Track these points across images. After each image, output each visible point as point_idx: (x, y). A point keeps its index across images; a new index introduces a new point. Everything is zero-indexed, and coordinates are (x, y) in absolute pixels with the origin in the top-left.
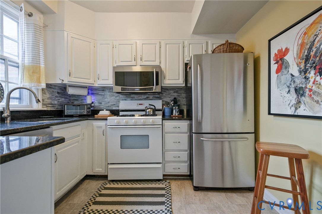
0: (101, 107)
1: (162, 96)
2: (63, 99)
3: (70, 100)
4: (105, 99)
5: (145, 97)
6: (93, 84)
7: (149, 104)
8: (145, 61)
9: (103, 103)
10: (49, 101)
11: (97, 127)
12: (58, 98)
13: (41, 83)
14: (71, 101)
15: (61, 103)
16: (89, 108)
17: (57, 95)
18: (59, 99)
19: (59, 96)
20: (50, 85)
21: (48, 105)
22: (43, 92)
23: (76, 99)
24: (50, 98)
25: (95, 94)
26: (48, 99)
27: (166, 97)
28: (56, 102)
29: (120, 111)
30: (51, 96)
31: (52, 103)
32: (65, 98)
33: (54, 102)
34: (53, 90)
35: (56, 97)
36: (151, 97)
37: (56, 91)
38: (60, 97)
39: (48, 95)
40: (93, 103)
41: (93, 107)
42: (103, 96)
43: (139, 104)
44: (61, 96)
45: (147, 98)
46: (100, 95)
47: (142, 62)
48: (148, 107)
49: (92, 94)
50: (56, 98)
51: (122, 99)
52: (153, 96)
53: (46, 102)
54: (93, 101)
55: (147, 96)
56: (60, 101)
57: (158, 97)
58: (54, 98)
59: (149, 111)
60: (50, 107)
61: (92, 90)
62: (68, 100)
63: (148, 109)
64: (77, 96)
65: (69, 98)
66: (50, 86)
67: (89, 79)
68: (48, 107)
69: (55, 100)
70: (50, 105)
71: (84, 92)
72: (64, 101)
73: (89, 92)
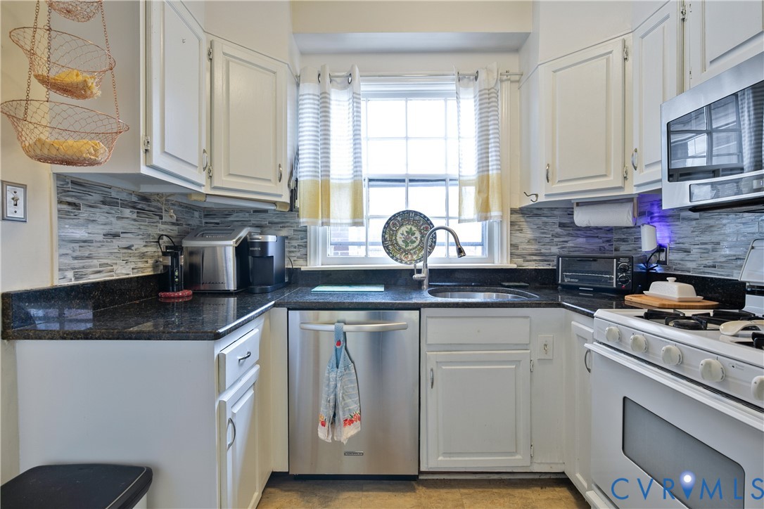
0: (691, 265)
2: (581, 240)
3: (608, 241)
4: (702, 232)
6: (621, 188)
10: (533, 248)
12: (561, 239)
13: (490, 212)
14: (614, 243)
15: (571, 250)
16: (624, 270)
17: (559, 230)
18: (566, 242)
19: (565, 233)
20: (538, 209)
21: (529, 258)
22: (516, 227)
23: (623, 237)
24: (537, 240)
25: (670, 219)
26: (529, 242)
28: (555, 250)
29: (749, 293)
30: (538, 235)
31: (543, 251)
32: (587, 237)
33: (550, 249)
34: (545, 219)
35: (558, 236)
37: (557, 220)
38: (569, 235)
39: (528, 233)
40: (661, 249)
41: (664, 263)
42: (694, 222)
44: (571, 232)
46: (684, 219)
50: (556, 239)
53: (523, 249)
56: (570, 244)
58: (548, 240)
60: (535, 260)
62: (601, 241)
64: (625, 230)
66: (535, 212)
67: (605, 176)
68: (528, 261)
69: (551, 243)
70: (534, 258)
71: (622, 217)
72: (587, 246)
73: (653, 213)
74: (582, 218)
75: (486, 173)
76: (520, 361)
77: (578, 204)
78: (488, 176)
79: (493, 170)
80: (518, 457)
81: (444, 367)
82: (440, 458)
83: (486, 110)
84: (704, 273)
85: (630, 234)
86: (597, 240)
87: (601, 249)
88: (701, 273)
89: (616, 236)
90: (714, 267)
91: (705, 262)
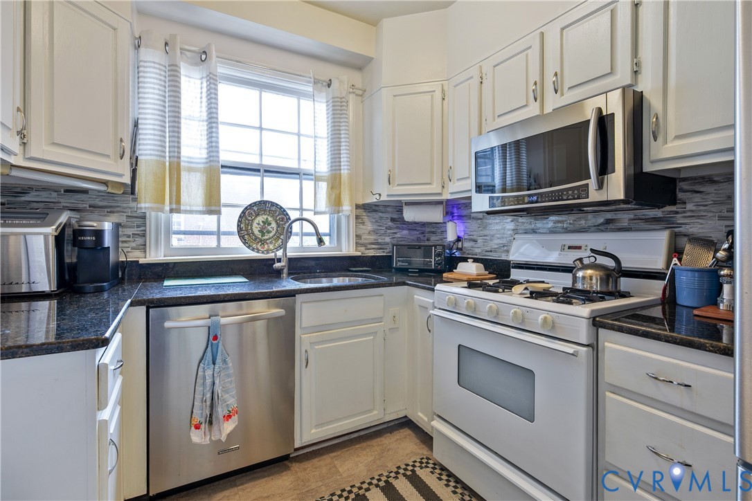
0: (477, 251)
1: (677, 213)
2: (405, 232)
3: (423, 233)
4: (484, 228)
5: (601, 220)
6: (440, 194)
7: (592, 250)
8: (569, 88)
9: (480, 240)
10: (372, 238)
11: (420, 306)
12: (392, 231)
13: (342, 206)
14: (426, 235)
15: (399, 240)
17: (390, 224)
18: (396, 233)
19: (395, 226)
20: (376, 205)
21: (369, 246)
22: (360, 221)
23: (431, 230)
24: (375, 232)
25: (464, 218)
26: (369, 233)
27: (699, 217)
28: (388, 240)
29: (513, 268)
30: (376, 227)
31: (380, 241)
32: (409, 230)
33: (384, 239)
34: (380, 214)
35: (389, 228)
36: (626, 220)
37: (389, 216)
38: (397, 228)
39: (369, 226)
40: (459, 239)
41: (461, 249)
42: (479, 221)
43: (570, 248)
44: (399, 226)
45: (608, 222)
46: (473, 218)
47: (562, 94)
48: (586, 261)
49: (460, 217)
50: (389, 231)
51: (522, 227)
52: (632, 216)
53: (365, 239)
54: (461, 234)
55: (609, 216)
56: (398, 235)
57: (656, 220)
58: (383, 232)
59: (584, 278)
60: (374, 248)
61: (460, 206)
62: (418, 233)
63: (585, 267)
65: (419, 229)
66: (374, 208)
67: (430, 184)
68: (368, 249)
69: (385, 234)
70: (374, 246)
71: (436, 215)
72: (409, 237)
73: (453, 213)
74: (409, 215)
75: (338, 172)
76: (376, 332)
77: (407, 204)
78: (340, 174)
79: (344, 169)
80: (375, 412)
81: (316, 347)
82: (312, 432)
83: (339, 116)
84: (486, 256)
85: (438, 228)
86: (416, 232)
87: (418, 239)
88: (484, 256)
89: (428, 230)
90: (491, 251)
91: (486, 248)
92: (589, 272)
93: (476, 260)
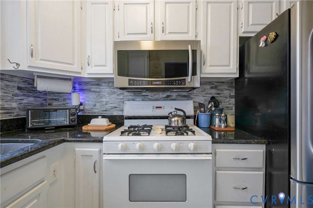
0: (95, 111)
1: (191, 94)
2: (31, 99)
3: (45, 100)
4: (101, 97)
5: (165, 96)
6: (80, 73)
7: (176, 109)
8: (169, 33)
9: (98, 104)
11: (82, 156)
12: (19, 98)
14: (48, 101)
15: (25, 105)
16: (74, 115)
17: (17, 92)
18: (23, 100)
19: (21, 94)
23: (55, 98)
25: (85, 91)
27: (198, 96)
28: (14, 105)
29: (126, 119)
30: (2, 94)
31: (6, 106)
32: (34, 97)
33: (11, 105)
34: (7, 83)
35: (16, 95)
36: (175, 96)
37: (16, 85)
38: (24, 95)
40: (81, 104)
41: (83, 110)
42: (97, 93)
43: (156, 107)
44: (25, 93)
45: (168, 96)
46: (92, 91)
47: (165, 35)
48: (173, 114)
49: (82, 90)
50: (16, 98)
51: (127, 98)
52: (177, 94)
54: (82, 101)
55: (168, 94)
56: (25, 101)
57: (185, 96)
58: (9, 98)
59: (175, 121)
61: (81, 83)
62: (42, 99)
63: (174, 116)
64: (57, 94)
65: (43, 97)
67: (72, 64)
69: (11, 100)
71: (67, 87)
72: (35, 103)
73: (75, 87)
76: (39, 194)
77: (39, 77)
84: (102, 113)
86: (39, 99)
87: (42, 105)
89: (49, 97)
90: (106, 111)
91: (103, 109)
92: (176, 118)
93: (104, 117)
